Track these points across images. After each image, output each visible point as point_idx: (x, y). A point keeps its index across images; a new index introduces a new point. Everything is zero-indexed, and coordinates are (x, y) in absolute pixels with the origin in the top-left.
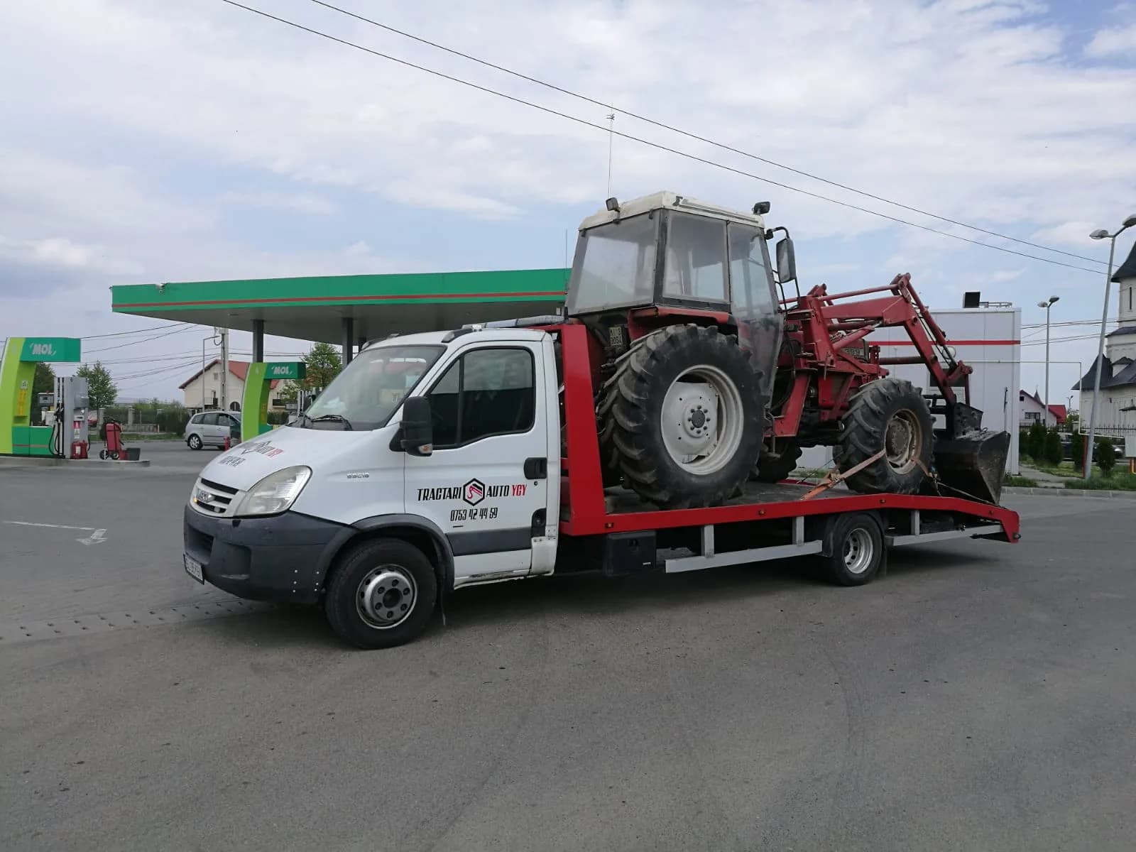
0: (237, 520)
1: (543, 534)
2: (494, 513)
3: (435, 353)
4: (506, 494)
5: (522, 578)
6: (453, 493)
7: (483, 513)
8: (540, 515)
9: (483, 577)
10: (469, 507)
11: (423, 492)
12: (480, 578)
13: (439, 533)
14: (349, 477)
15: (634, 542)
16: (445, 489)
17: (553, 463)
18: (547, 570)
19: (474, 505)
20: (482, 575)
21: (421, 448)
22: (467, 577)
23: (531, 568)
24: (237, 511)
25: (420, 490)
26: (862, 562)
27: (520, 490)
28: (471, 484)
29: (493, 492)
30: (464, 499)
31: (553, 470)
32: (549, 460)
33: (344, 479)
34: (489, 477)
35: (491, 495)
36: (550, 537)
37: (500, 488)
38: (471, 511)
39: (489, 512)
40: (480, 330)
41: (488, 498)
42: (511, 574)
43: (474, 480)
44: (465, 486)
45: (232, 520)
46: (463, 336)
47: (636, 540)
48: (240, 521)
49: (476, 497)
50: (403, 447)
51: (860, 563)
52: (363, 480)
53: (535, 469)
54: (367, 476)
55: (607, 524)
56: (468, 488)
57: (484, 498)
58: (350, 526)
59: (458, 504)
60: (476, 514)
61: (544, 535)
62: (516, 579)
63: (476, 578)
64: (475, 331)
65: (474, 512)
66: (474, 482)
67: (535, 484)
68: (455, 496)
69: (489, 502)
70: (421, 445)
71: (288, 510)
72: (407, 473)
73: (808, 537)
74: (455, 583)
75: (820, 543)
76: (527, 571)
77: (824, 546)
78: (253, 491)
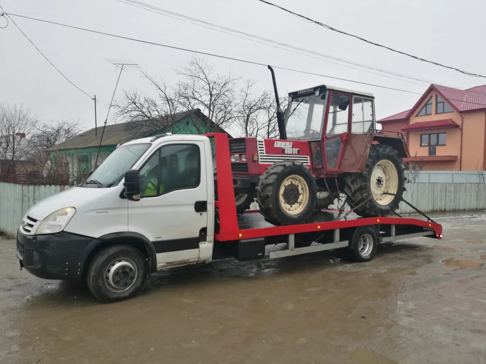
0: (36, 236)
1: (205, 240)
3: (146, 147)
5: (195, 263)
8: (204, 231)
9: (173, 264)
12: (171, 264)
13: (148, 242)
14: (97, 213)
15: (253, 243)
17: (210, 203)
18: (208, 258)
21: (134, 197)
22: (164, 264)
23: (199, 258)
24: (36, 231)
26: (368, 250)
31: (211, 208)
32: (208, 202)
33: (94, 214)
36: (209, 242)
40: (171, 135)
42: (189, 262)
45: (33, 236)
46: (161, 138)
48: (37, 237)
50: (125, 196)
51: (367, 251)
52: (105, 214)
53: (201, 207)
54: (107, 212)
58: (98, 239)
62: (192, 264)
63: (169, 264)
64: (168, 135)
67: (201, 214)
70: (134, 195)
71: (63, 231)
72: (129, 210)
73: (342, 239)
74: (158, 267)
75: (348, 242)
76: (197, 259)
77: (350, 243)
78: (45, 221)
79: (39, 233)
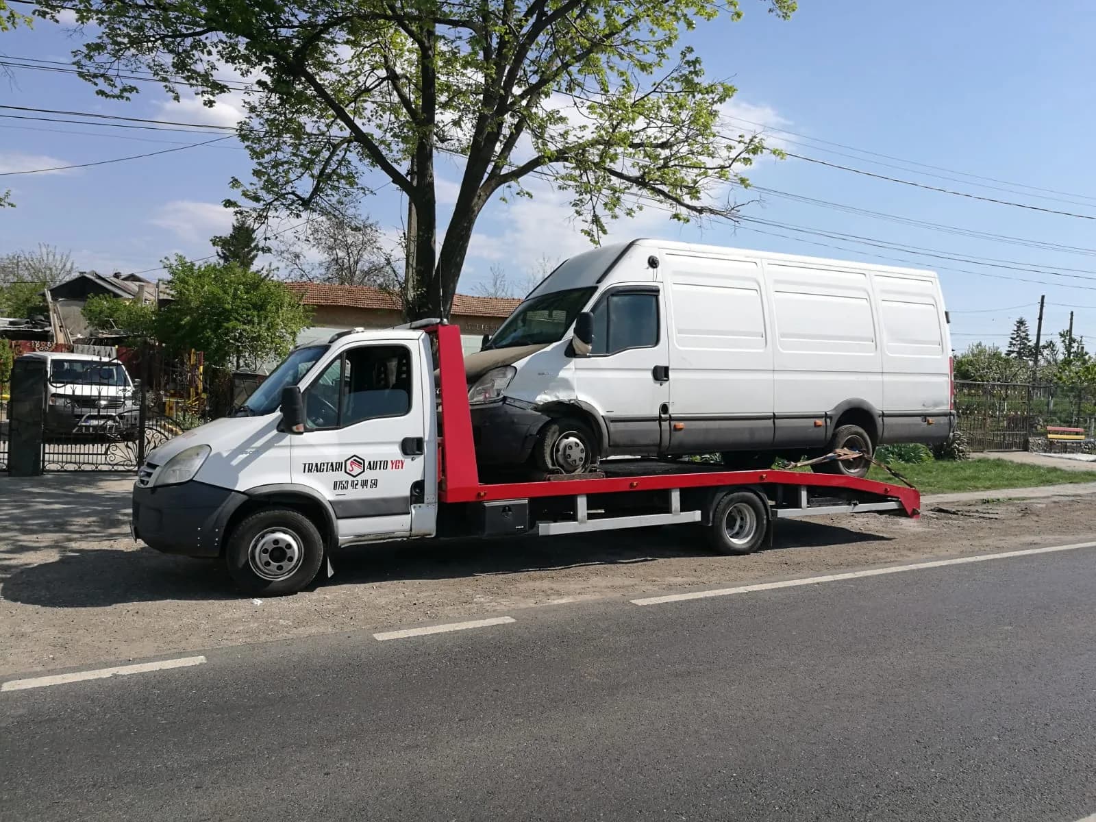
0: (154, 489)
2: (375, 483)
4: (385, 468)
5: (404, 539)
6: (336, 467)
7: (364, 483)
8: (419, 486)
9: (366, 538)
10: (351, 479)
11: (307, 466)
12: (363, 538)
13: (321, 499)
15: (507, 509)
16: (328, 464)
17: (429, 442)
18: (428, 532)
19: (354, 477)
20: (364, 536)
21: (294, 428)
22: (352, 537)
23: (411, 530)
24: (156, 482)
25: (305, 465)
27: (397, 464)
28: (352, 460)
29: (372, 466)
30: (346, 472)
31: (429, 448)
32: (426, 439)
34: (368, 453)
35: (370, 468)
36: (430, 504)
37: (379, 463)
38: (353, 482)
39: (369, 483)
41: (368, 471)
42: (392, 535)
43: (355, 456)
44: (346, 461)
45: (150, 489)
46: (345, 337)
47: (509, 506)
48: (156, 490)
49: (357, 470)
53: (412, 447)
55: (479, 494)
56: (348, 462)
57: (364, 471)
58: (244, 493)
59: (341, 476)
60: (357, 484)
61: (423, 502)
62: (399, 539)
63: (360, 538)
64: (357, 332)
65: (356, 482)
66: (355, 458)
67: (413, 459)
68: (337, 469)
69: (369, 475)
71: (192, 480)
72: (292, 449)
73: (684, 508)
74: (340, 542)
75: (698, 513)
76: (408, 534)
77: (705, 516)
78: (168, 466)
79: (160, 483)
